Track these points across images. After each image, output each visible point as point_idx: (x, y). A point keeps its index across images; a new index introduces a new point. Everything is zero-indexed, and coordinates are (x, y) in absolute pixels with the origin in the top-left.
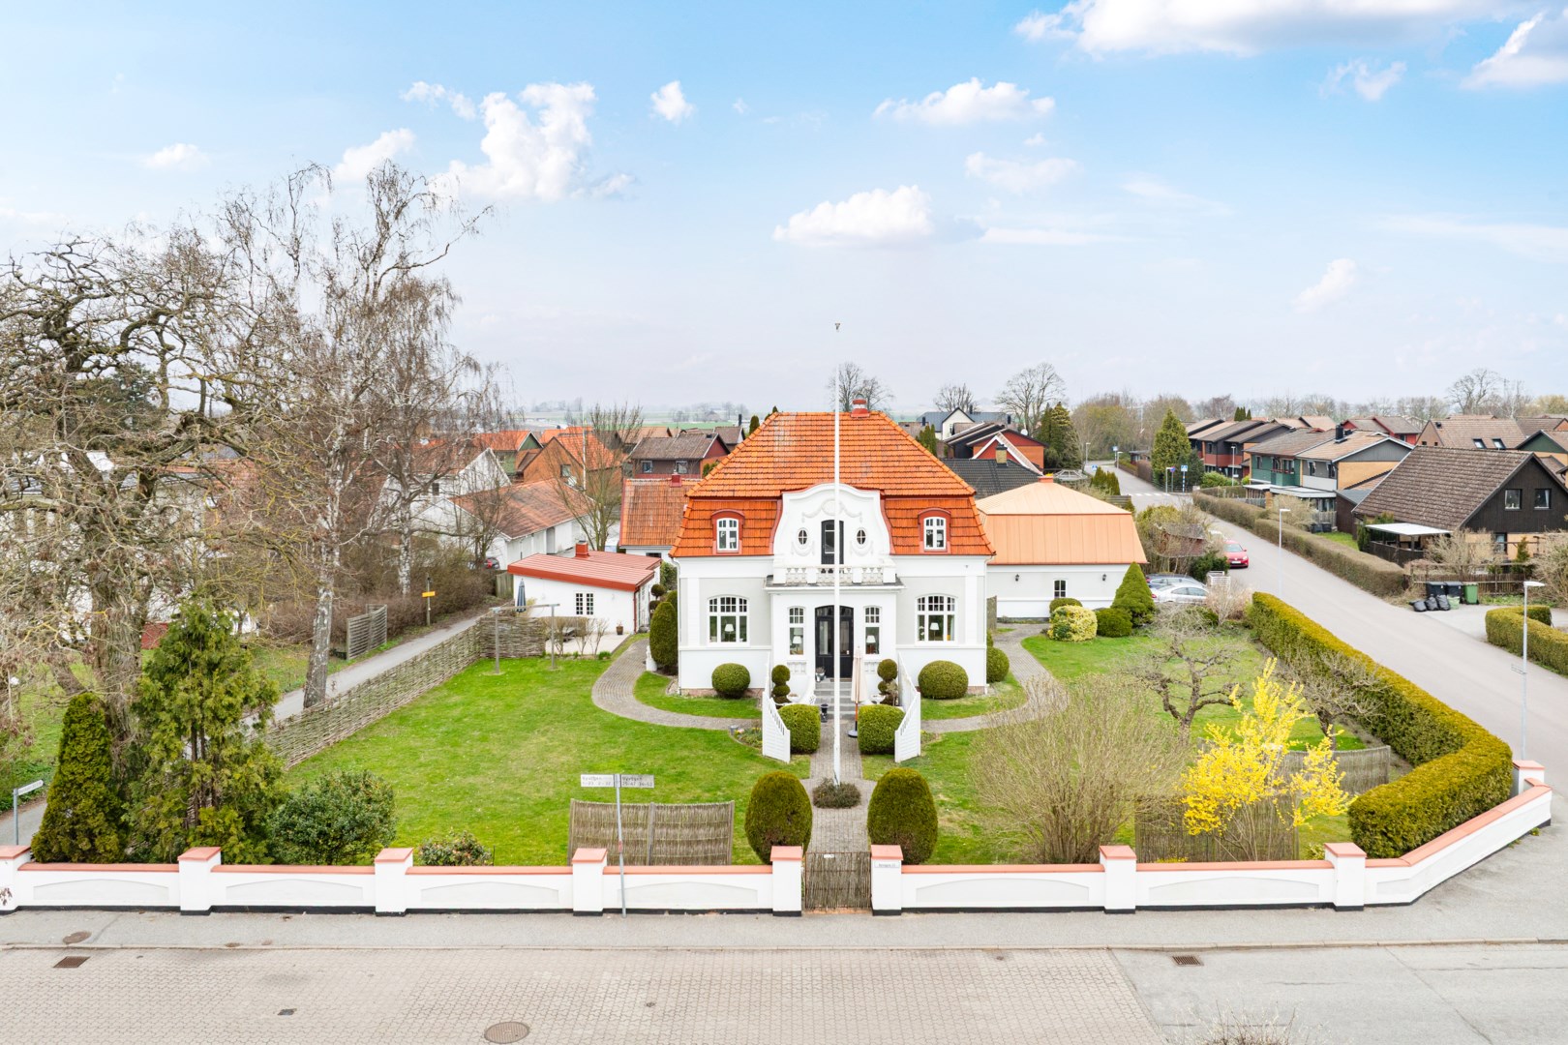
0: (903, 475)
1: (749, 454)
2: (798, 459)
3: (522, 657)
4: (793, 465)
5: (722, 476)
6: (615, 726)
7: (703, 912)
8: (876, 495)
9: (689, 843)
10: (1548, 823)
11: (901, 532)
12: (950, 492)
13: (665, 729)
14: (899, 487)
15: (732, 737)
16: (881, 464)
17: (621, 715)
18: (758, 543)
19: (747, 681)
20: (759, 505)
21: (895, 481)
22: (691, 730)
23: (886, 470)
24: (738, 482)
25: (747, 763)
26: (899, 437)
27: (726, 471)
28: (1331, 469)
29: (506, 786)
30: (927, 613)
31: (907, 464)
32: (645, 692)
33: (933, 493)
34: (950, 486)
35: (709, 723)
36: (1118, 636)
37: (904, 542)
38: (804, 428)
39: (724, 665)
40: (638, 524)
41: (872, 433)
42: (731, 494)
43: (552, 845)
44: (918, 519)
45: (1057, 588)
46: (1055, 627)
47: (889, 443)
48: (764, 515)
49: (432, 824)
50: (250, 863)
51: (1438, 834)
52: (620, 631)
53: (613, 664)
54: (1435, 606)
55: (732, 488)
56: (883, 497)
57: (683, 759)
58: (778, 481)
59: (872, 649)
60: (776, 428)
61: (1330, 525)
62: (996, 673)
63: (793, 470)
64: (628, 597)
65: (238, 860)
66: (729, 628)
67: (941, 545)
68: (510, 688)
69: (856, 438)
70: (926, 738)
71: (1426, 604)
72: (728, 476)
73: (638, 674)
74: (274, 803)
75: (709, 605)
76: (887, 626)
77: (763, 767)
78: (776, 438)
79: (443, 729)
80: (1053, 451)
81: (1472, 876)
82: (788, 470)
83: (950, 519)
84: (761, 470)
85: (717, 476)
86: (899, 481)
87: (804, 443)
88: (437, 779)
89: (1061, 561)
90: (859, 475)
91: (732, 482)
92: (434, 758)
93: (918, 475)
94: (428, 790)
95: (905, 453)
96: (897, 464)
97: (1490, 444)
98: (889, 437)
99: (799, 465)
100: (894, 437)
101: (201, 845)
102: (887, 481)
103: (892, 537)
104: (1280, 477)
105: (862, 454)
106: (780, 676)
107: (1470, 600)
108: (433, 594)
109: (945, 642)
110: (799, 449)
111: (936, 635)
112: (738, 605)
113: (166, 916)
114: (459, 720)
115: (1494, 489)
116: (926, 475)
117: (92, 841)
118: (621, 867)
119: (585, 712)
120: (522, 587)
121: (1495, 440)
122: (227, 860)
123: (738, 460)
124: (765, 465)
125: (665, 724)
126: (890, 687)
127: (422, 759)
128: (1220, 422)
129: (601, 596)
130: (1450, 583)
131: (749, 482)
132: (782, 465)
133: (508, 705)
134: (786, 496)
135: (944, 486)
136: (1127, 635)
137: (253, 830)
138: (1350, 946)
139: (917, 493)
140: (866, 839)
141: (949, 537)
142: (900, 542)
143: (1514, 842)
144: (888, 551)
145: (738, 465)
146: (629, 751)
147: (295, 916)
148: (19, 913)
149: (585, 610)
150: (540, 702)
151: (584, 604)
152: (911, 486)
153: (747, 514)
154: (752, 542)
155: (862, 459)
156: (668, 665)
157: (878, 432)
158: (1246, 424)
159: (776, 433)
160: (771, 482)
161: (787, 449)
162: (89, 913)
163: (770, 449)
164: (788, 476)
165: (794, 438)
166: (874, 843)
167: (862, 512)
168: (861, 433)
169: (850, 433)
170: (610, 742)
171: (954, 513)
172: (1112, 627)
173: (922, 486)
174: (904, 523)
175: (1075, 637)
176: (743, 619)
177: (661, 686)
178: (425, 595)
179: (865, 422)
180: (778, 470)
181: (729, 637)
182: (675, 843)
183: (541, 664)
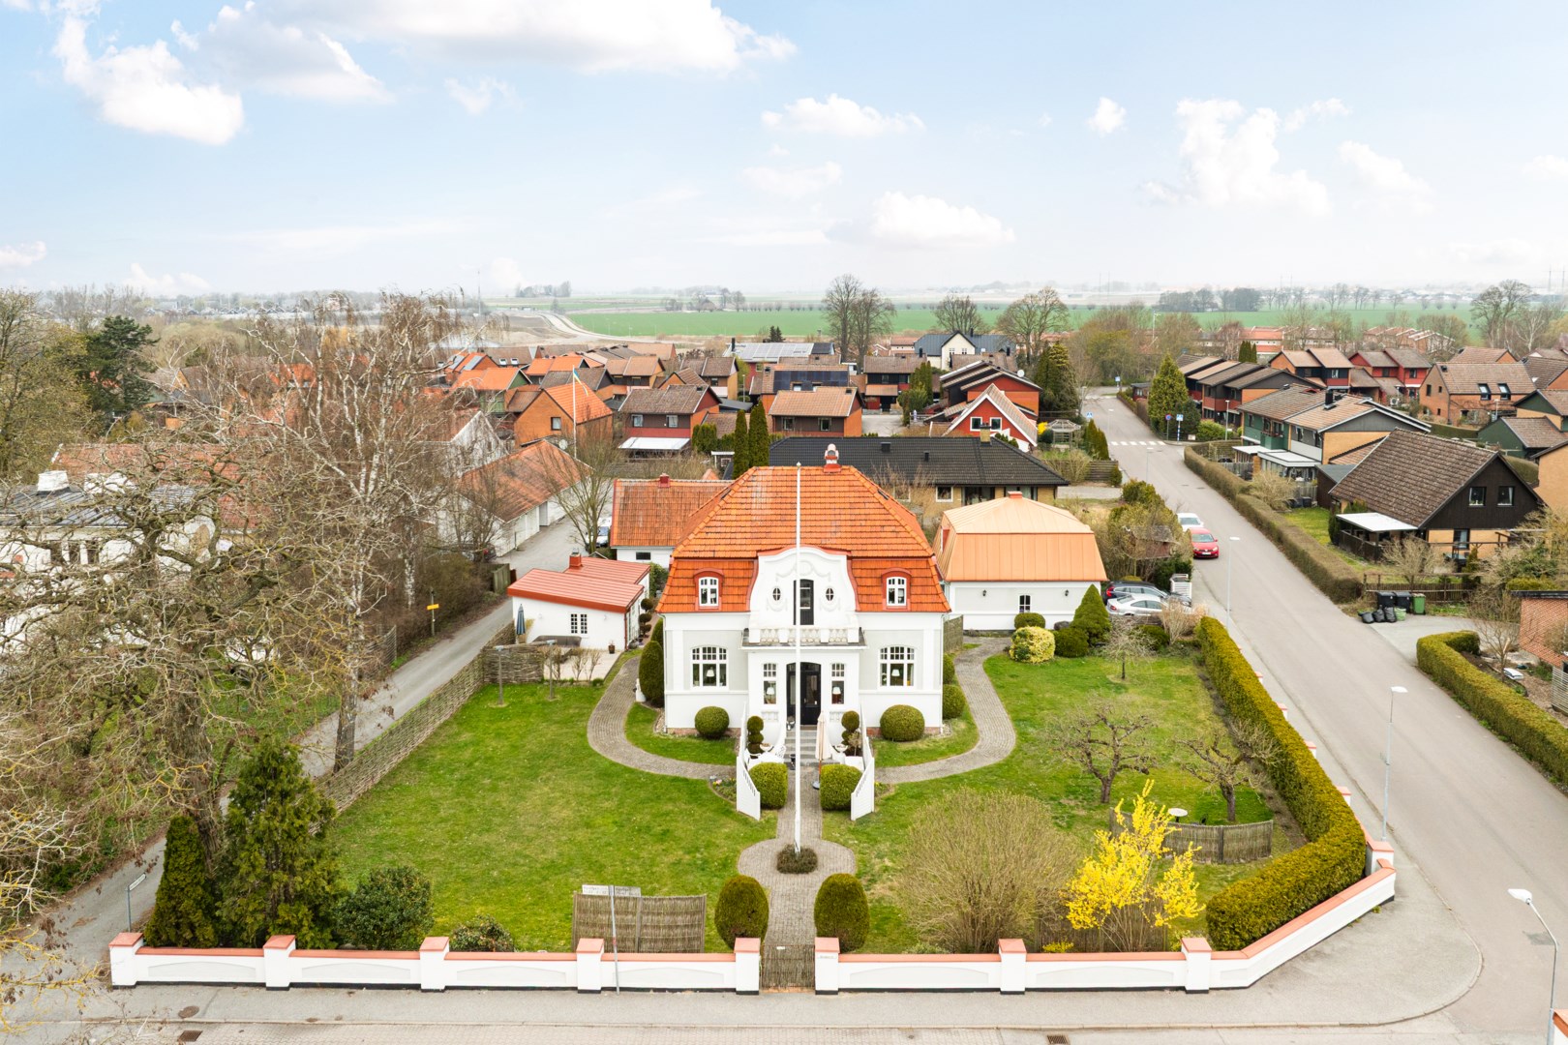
0: (869, 535)
1: (728, 512)
2: (774, 518)
3: (522, 683)
4: (769, 523)
5: (704, 535)
6: (610, 773)
7: (681, 990)
8: (842, 558)
9: (670, 927)
10: (1391, 899)
11: (865, 590)
12: (910, 554)
13: (651, 777)
14: (864, 547)
15: (710, 788)
16: (850, 523)
17: (614, 760)
18: (736, 599)
19: (727, 723)
20: (738, 565)
21: (861, 541)
22: (675, 779)
23: (854, 529)
24: (718, 542)
25: (724, 820)
26: (867, 494)
27: (707, 530)
28: (1317, 439)
29: (516, 846)
30: (889, 662)
31: (872, 523)
32: (635, 730)
33: (895, 554)
34: (911, 547)
35: (691, 770)
36: (1074, 657)
37: (869, 599)
38: (780, 484)
39: (706, 709)
40: (628, 524)
41: (842, 489)
42: (711, 555)
43: (558, 914)
44: (882, 578)
45: (1022, 602)
46: (1016, 648)
47: (858, 500)
48: (741, 574)
49: (457, 891)
50: (319, 948)
51: (1283, 923)
52: (612, 650)
53: (606, 693)
54: (1382, 617)
55: (713, 548)
56: (849, 558)
57: (667, 814)
58: (755, 541)
59: (838, 699)
60: (754, 484)
61: (1311, 500)
62: (953, 709)
63: (768, 530)
64: (619, 618)
65: (309, 946)
66: (710, 673)
67: (902, 601)
68: (513, 723)
69: (827, 495)
70: (880, 789)
71: (1373, 616)
72: (710, 535)
73: (629, 707)
74: (335, 897)
75: (692, 654)
76: (851, 680)
77: (737, 824)
78: (754, 495)
79: (457, 776)
80: (1050, 393)
81: (1308, 958)
82: (764, 529)
83: (910, 578)
84: (739, 529)
85: (699, 536)
86: (864, 541)
87: (779, 500)
88: (457, 837)
89: (1026, 578)
90: (828, 535)
91: (712, 542)
92: (452, 811)
93: (883, 535)
94: (450, 850)
95: (872, 512)
96: (863, 523)
97: (1494, 389)
98: (857, 494)
99: (774, 523)
100: (862, 494)
101: (280, 933)
102: (854, 541)
103: (858, 595)
104: (1269, 440)
105: (832, 512)
106: (755, 725)
107: (1417, 611)
108: (437, 606)
109: (904, 688)
110: (774, 506)
111: (897, 681)
112: (718, 654)
113: (255, 990)
114: (470, 765)
115: (1459, 487)
116: (890, 535)
117: (193, 932)
118: (616, 955)
119: (582, 754)
120: (521, 612)
121: (1500, 385)
122: (301, 946)
123: (718, 518)
124: (743, 524)
125: (652, 771)
126: (852, 739)
127: (442, 814)
128: (1222, 361)
129: (594, 618)
130: (1400, 594)
131: (728, 541)
132: (759, 523)
133: (513, 746)
134: (763, 560)
135: (905, 547)
136: (1083, 655)
137: (321, 921)
138: (1189, 1028)
139: (880, 554)
140: (813, 930)
141: (909, 595)
142: (865, 599)
143: (1355, 921)
144: (854, 607)
145: (719, 524)
146: (621, 804)
147: (358, 992)
148: (139, 987)
149: (579, 630)
150: (541, 742)
151: (579, 623)
152: (875, 547)
153: (726, 573)
154: (730, 599)
155: (833, 517)
156: (656, 698)
157: (847, 489)
158: (1249, 366)
159: (754, 489)
160: (748, 542)
161: (763, 506)
162: (193, 988)
163: (748, 506)
164: (764, 535)
165: (771, 495)
166: (819, 935)
167: (831, 572)
168: (832, 489)
169: (822, 489)
170: (604, 793)
171: (914, 573)
172: (1069, 648)
173: (885, 547)
174: (869, 582)
175: (1033, 659)
176: (723, 667)
177: (649, 721)
178: (429, 608)
179: (837, 478)
180: (755, 530)
181: (710, 681)
182: (659, 927)
183: (540, 690)
